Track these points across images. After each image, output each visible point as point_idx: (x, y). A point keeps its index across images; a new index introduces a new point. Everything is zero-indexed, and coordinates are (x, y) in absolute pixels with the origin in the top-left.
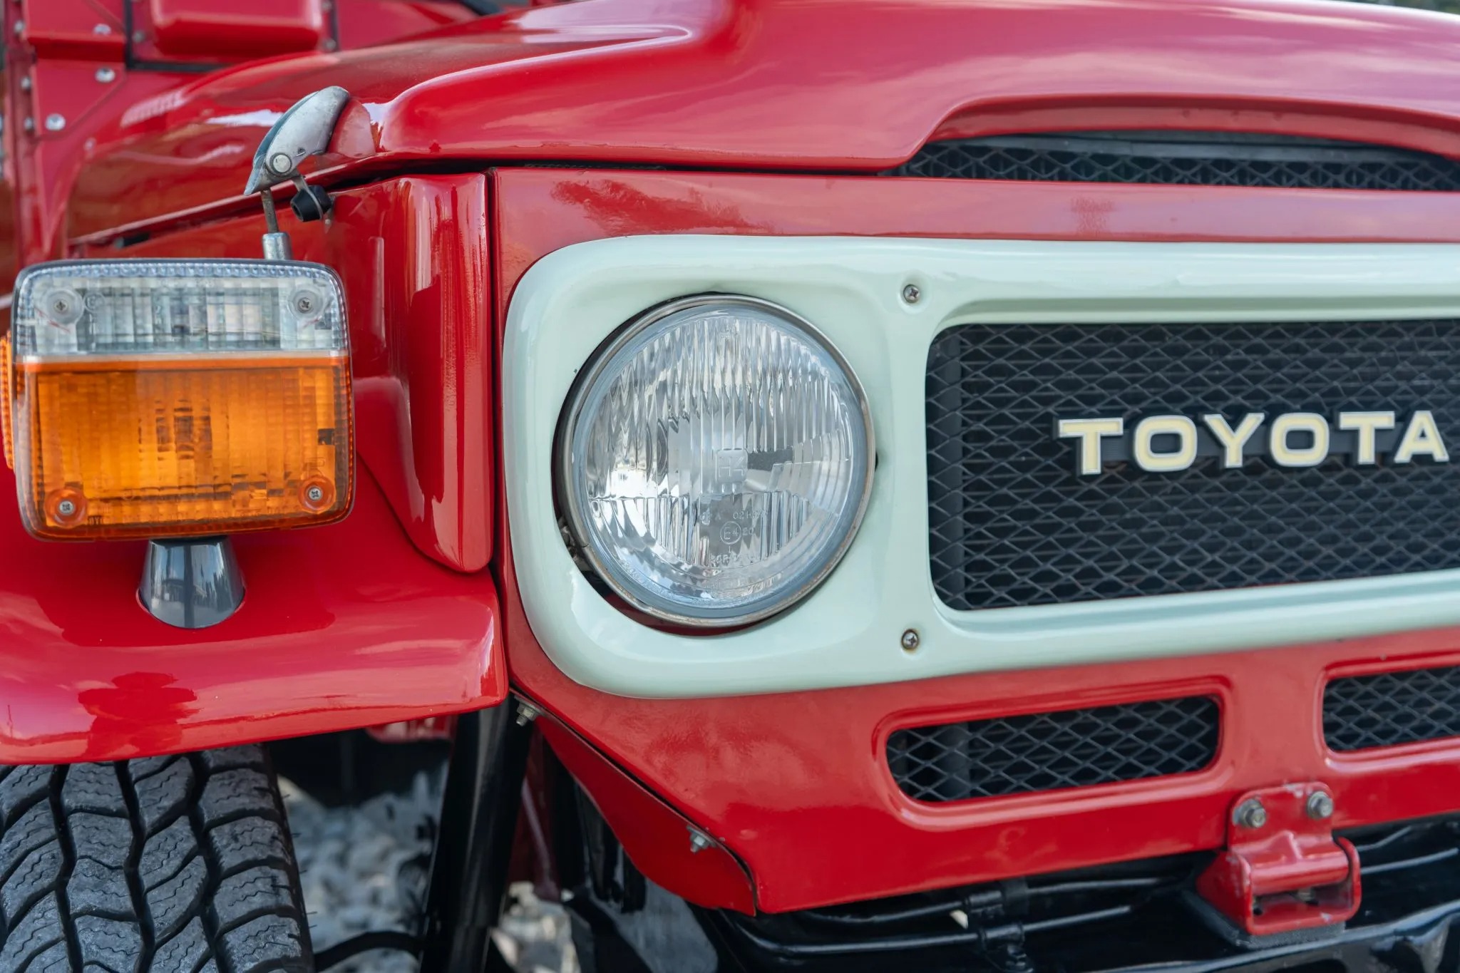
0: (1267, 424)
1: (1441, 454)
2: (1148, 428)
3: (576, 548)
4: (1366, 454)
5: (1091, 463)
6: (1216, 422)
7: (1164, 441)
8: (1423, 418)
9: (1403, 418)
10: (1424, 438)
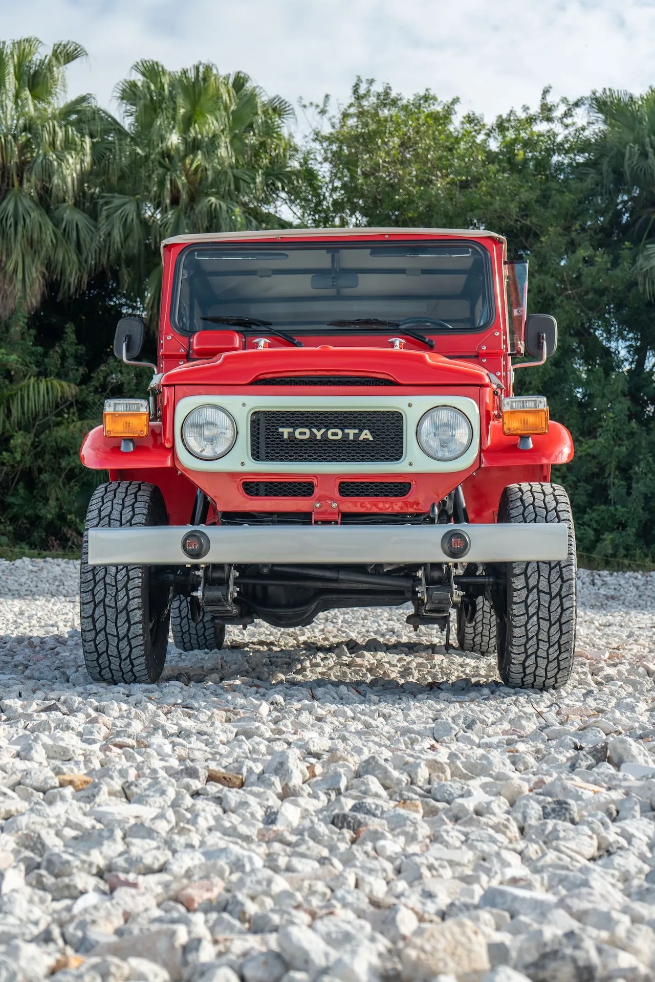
0: (327, 431)
1: (371, 438)
2: (298, 431)
3: (183, 441)
4: (351, 438)
5: (286, 436)
6: (314, 430)
7: (302, 433)
8: (366, 431)
9: (361, 431)
10: (366, 435)
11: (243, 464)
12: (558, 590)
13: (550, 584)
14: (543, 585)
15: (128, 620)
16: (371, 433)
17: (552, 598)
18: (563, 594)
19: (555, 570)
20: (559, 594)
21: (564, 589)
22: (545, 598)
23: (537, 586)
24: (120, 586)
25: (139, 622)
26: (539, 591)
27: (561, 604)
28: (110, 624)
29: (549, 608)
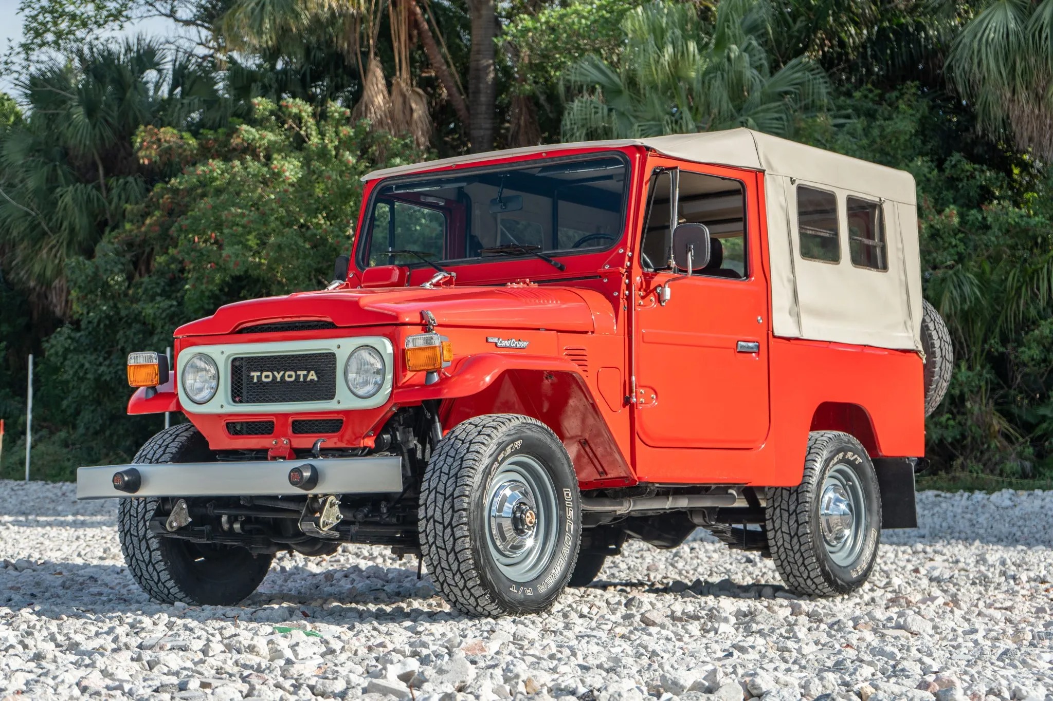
0: (284, 373)
2: (264, 374)
4: (302, 379)
5: (256, 379)
7: (267, 377)
8: (312, 372)
9: (309, 372)
10: (312, 376)
11: (222, 406)
12: (449, 520)
13: (443, 514)
14: (438, 516)
15: (148, 547)
16: (317, 374)
17: (445, 528)
18: (454, 524)
19: (448, 501)
20: (450, 524)
21: (454, 520)
22: (439, 527)
23: (433, 516)
24: (140, 517)
25: (157, 549)
26: (435, 521)
27: (453, 534)
28: (137, 552)
29: (443, 537)
